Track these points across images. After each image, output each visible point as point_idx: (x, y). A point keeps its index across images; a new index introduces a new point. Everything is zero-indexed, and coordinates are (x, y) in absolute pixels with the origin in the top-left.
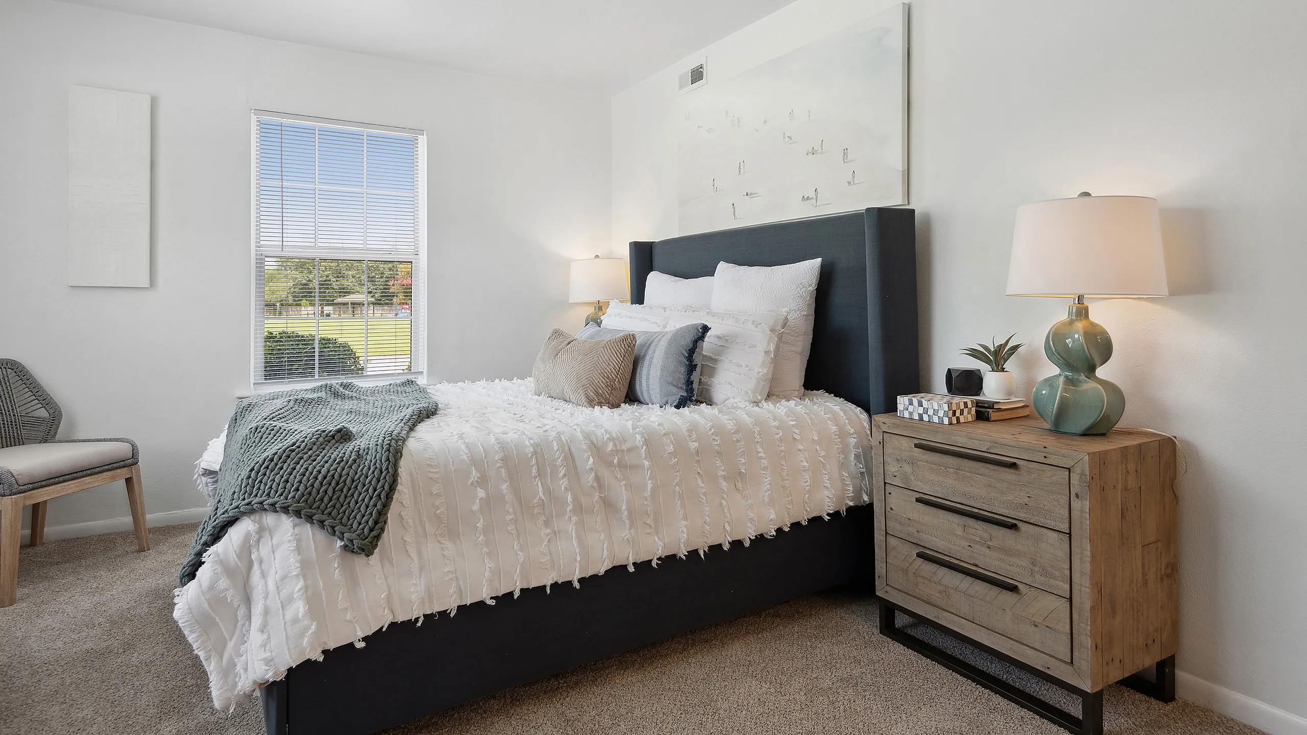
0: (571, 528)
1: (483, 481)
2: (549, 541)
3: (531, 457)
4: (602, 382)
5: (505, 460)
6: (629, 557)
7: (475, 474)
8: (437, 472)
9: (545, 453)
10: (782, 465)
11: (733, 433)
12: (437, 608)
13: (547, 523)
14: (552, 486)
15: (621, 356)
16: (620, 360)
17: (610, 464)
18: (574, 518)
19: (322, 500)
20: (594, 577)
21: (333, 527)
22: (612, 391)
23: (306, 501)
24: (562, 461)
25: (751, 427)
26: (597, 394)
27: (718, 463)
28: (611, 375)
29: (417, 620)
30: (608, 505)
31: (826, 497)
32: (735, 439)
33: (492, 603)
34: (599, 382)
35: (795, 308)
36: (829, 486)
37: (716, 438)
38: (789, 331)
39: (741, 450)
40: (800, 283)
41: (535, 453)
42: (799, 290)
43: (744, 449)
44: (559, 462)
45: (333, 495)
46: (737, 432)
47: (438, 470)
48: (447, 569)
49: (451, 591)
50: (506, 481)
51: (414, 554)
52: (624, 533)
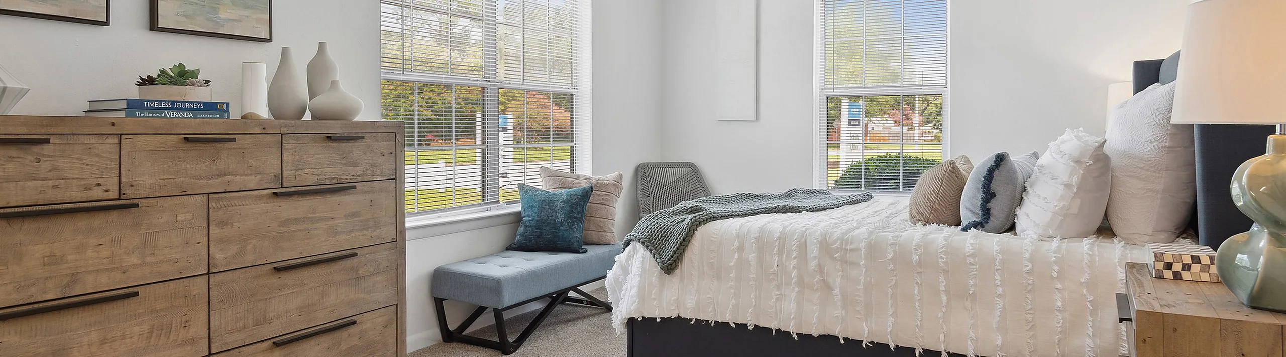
0: (793, 295)
1: (741, 248)
2: (777, 299)
3: (776, 240)
4: (923, 201)
5: (758, 239)
6: (840, 331)
7: (736, 244)
8: (716, 238)
9: (787, 239)
10: (1027, 298)
11: (968, 256)
12: (702, 317)
13: (779, 287)
14: (785, 263)
15: (939, 180)
16: (939, 183)
17: (833, 258)
18: (796, 289)
19: (655, 239)
20: (810, 336)
21: (654, 255)
22: (933, 211)
23: (649, 238)
24: (797, 247)
25: (995, 254)
26: (919, 212)
27: (942, 279)
28: (931, 197)
29: (691, 320)
30: (827, 287)
31: (1087, 346)
32: (968, 261)
33: (734, 326)
34: (920, 201)
35: (1151, 138)
36: (1091, 334)
37: (943, 256)
38: (1143, 165)
39: (973, 273)
40: (1156, 108)
41: (779, 238)
42: (1155, 118)
43: (977, 273)
44: (794, 248)
45: (660, 238)
46: (973, 255)
47: (717, 237)
48: (709, 296)
49: (710, 310)
50: (754, 252)
51: (695, 284)
52: (838, 312)
